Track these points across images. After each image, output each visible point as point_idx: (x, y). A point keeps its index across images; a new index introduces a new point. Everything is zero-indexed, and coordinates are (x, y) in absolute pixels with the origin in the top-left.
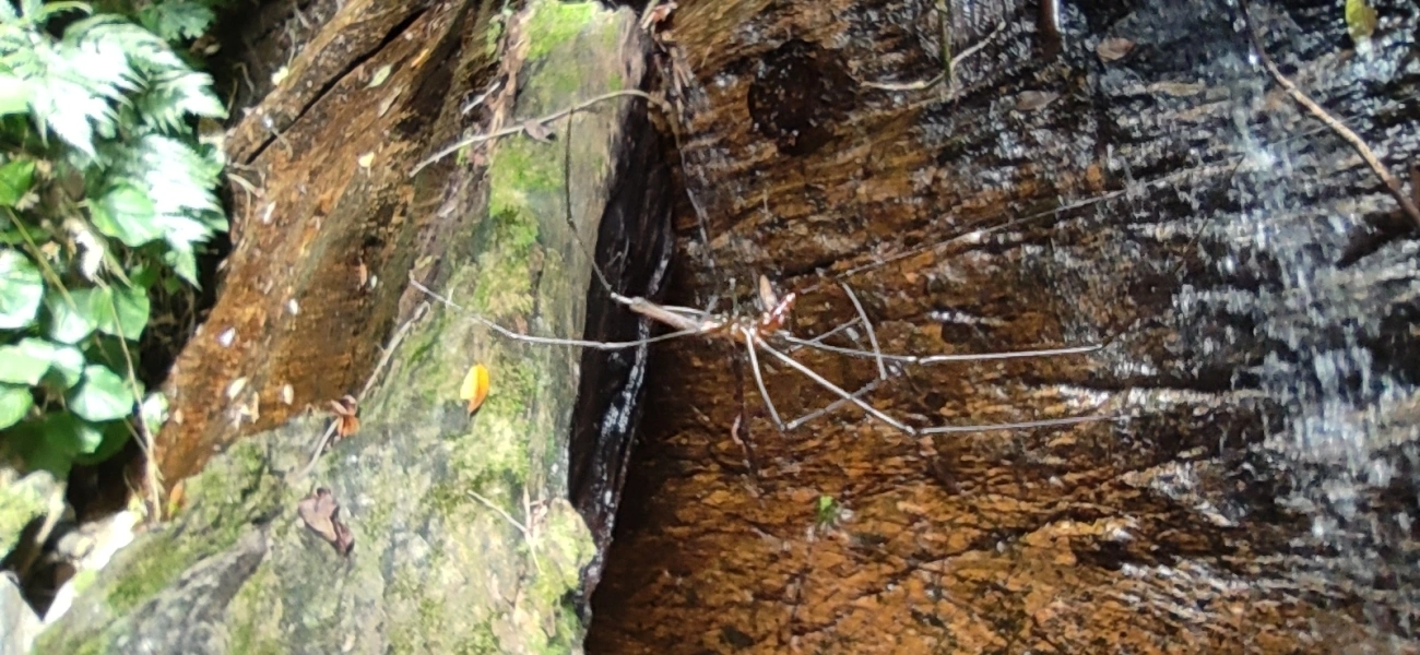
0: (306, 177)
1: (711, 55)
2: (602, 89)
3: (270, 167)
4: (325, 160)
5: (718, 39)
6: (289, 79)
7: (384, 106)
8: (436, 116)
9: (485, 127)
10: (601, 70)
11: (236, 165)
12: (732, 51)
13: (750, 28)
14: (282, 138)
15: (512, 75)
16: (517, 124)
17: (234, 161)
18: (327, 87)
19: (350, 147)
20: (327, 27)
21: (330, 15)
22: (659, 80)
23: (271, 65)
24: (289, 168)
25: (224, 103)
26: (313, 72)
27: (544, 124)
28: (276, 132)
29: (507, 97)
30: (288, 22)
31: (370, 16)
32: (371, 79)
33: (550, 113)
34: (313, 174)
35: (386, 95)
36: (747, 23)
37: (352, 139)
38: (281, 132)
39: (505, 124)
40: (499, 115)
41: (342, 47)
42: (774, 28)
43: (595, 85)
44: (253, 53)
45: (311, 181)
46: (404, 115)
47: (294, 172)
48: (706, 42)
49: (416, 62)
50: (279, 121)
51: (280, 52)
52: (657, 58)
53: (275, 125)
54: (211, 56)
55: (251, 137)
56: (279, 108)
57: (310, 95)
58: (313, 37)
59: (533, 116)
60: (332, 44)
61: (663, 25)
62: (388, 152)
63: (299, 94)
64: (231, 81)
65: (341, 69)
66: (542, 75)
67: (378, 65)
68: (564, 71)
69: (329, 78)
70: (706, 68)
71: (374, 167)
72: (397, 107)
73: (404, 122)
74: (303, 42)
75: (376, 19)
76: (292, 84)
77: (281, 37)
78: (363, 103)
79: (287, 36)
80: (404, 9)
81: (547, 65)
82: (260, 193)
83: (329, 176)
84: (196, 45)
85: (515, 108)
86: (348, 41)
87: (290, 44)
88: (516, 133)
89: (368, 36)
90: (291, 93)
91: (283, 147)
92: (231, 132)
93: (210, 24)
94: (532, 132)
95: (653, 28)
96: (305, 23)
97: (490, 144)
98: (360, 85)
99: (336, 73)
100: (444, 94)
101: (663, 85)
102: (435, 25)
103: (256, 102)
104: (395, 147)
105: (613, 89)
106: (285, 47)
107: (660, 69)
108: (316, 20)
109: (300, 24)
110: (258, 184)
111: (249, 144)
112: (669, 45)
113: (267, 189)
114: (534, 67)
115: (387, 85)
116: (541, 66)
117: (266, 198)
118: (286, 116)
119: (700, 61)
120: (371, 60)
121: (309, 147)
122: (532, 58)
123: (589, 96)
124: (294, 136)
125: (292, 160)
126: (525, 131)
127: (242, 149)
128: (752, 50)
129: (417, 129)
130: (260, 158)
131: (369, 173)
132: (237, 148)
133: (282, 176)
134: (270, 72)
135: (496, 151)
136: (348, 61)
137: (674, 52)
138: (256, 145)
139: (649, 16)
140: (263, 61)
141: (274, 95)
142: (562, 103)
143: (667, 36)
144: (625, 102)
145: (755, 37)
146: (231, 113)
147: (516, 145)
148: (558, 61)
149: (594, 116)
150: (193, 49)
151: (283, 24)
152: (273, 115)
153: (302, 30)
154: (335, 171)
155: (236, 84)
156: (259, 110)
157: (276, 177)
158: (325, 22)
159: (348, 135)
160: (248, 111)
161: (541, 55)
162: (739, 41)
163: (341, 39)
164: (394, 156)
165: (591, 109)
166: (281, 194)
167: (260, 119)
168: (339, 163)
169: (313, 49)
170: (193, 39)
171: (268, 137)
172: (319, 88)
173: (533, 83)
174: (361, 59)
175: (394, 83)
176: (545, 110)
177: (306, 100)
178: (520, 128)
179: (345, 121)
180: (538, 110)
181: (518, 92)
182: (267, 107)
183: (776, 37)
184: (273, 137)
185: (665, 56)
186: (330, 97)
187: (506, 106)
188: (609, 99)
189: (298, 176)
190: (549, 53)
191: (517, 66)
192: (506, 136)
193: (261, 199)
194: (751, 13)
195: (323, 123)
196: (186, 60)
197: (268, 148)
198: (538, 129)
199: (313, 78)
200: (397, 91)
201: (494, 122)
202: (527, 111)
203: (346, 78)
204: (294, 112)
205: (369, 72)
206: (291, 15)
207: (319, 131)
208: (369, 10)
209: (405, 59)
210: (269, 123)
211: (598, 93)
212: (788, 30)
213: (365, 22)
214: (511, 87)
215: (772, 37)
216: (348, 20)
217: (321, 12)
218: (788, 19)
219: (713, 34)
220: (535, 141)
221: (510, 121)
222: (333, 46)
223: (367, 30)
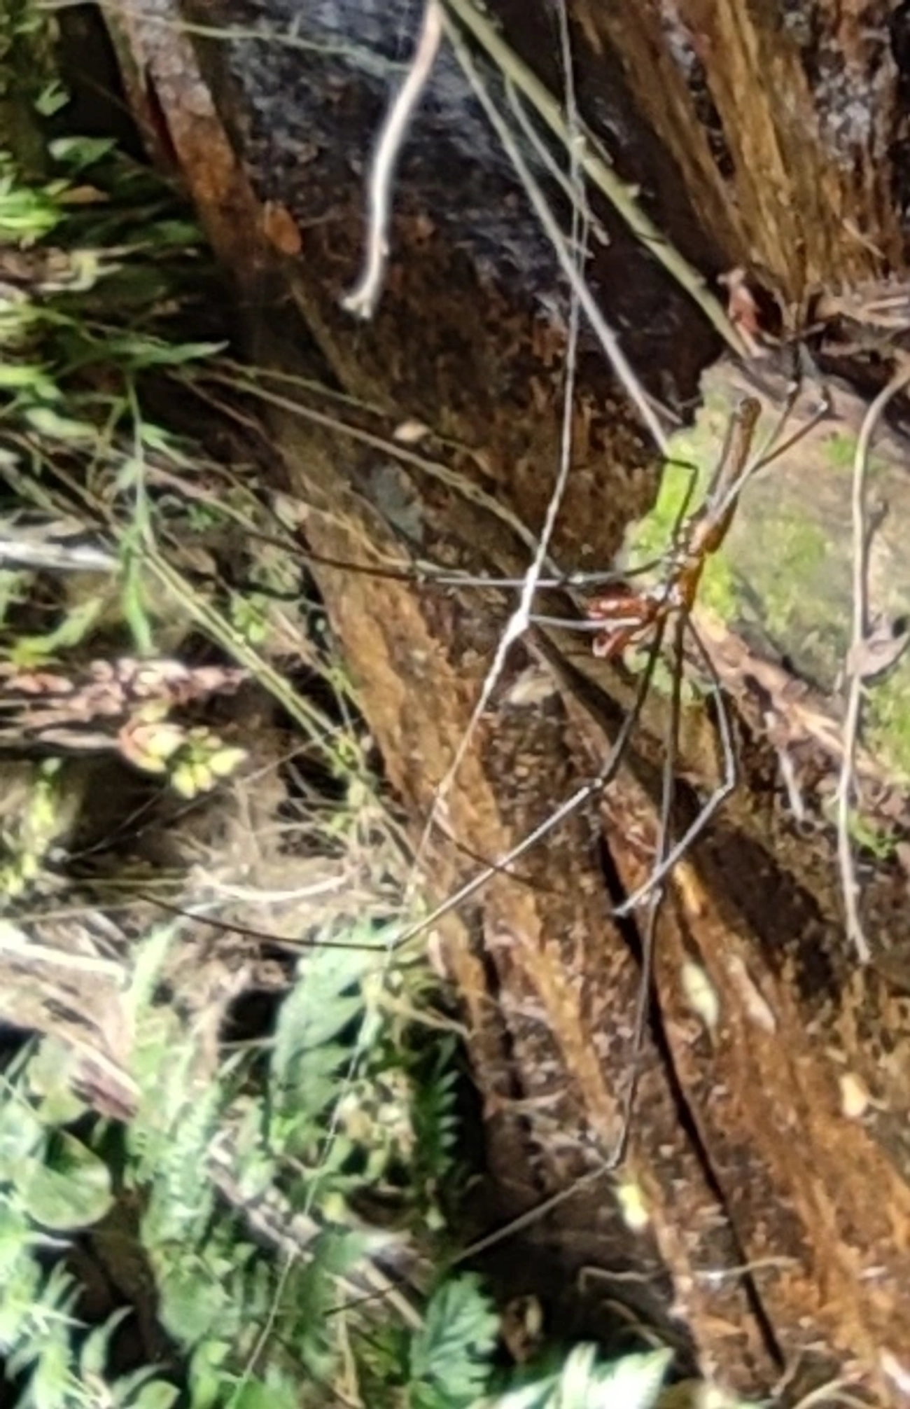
0: (849, 1254)
1: (863, 228)
2: (843, 484)
3: (805, 1322)
4: (831, 1194)
5: (834, 198)
6: (646, 1191)
7: (758, 1009)
8: (811, 902)
9: (831, 766)
10: (805, 473)
11: (777, 1391)
12: (869, 174)
13: (835, 120)
14: (756, 1264)
15: (749, 666)
16: (845, 692)
17: (766, 1395)
18: (684, 1116)
19: (818, 1124)
20: (572, 1062)
21: (550, 1045)
22: (874, 356)
23: (605, 1212)
24: (823, 1282)
25: (643, 1347)
26: (646, 1131)
27: (867, 631)
28: (738, 1271)
29: (785, 692)
30: (535, 1137)
31: (579, 958)
32: (700, 1019)
33: (850, 613)
34: (848, 1234)
35: (737, 993)
36: (823, 123)
37: (803, 1111)
38: (743, 1260)
39: (839, 718)
40: (814, 723)
41: (617, 1045)
42: (853, 65)
43: (830, 496)
44: (568, 1237)
45: (864, 1248)
46: (788, 973)
47: (833, 1276)
48: (832, 228)
49: (693, 900)
50: (717, 1253)
51: (584, 1183)
52: (832, 350)
53: (728, 1265)
54: (546, 1325)
55: (730, 1329)
56: (693, 1239)
57: (688, 1159)
58: (581, 1100)
59: (842, 651)
60: (607, 1063)
61: (768, 317)
62: (853, 1045)
63: (679, 1184)
64: (608, 1313)
65: (660, 1068)
66: (769, 600)
67: (678, 989)
68: (780, 551)
69: (668, 1104)
70: (884, 247)
71: (875, 1090)
72: (767, 981)
73: (800, 979)
74: (584, 1126)
75: (589, 948)
76: (655, 1187)
77: (560, 1165)
78: (740, 1055)
79: (561, 1151)
80: (587, 882)
81: (755, 583)
82: (852, 1372)
83: (861, 1202)
84: (514, 1343)
85: (812, 683)
86: (611, 1028)
87: (577, 1152)
88: (863, 701)
89: (615, 982)
90: (670, 1199)
91: (774, 1274)
92: (708, 1366)
93: (484, 1291)
94: (873, 664)
95: (768, 338)
96: (548, 1101)
97: (865, 765)
98: (703, 1047)
99: (663, 1084)
100: (773, 864)
101: (885, 354)
102: (637, 829)
103: (665, 1281)
104: (847, 1024)
105: (852, 460)
106: (581, 1168)
107: (851, 349)
108: (551, 1076)
109: (543, 1111)
110: (834, 1370)
111: (743, 1339)
112: (812, 317)
113: (849, 1355)
114: (750, 614)
115: (722, 986)
116: (753, 599)
117: (867, 1364)
118: (715, 1231)
119: (867, 255)
120: (664, 996)
121: (792, 1218)
122: (731, 613)
123: (848, 516)
124: (760, 1238)
125: (809, 1272)
126: (867, 680)
127: (749, 1361)
128: (882, 128)
129: (824, 956)
130: (781, 1333)
131: (883, 1105)
132: (740, 1367)
133: (832, 1307)
134: (617, 1222)
135: (885, 757)
136: (650, 1050)
137: (832, 306)
138: (750, 1326)
139: (742, 338)
140: (592, 1226)
141: (666, 1234)
142: (840, 579)
143: (791, 315)
144: (888, 444)
145: (859, 115)
146: (668, 1343)
147: (889, 710)
148: (756, 556)
149: (891, 520)
150: (520, 1355)
151: (535, 1148)
152: (702, 1260)
153: (562, 1114)
154: (856, 1179)
155: (613, 1304)
156: (684, 1283)
157: (832, 1322)
158: (563, 1062)
159: (792, 1117)
160: (678, 1310)
161: (733, 590)
162: (856, 152)
163: (602, 1039)
164: (863, 1033)
165: (875, 521)
166: (871, 1328)
167: (703, 1289)
168: (841, 1165)
169: (601, 1109)
170: (500, 1341)
171: (742, 1293)
172: (681, 1134)
173: (778, 624)
174: (655, 1018)
175: (722, 969)
176: (840, 620)
177: (697, 1176)
178: (857, 688)
179: (765, 1113)
180: (837, 637)
181: (786, 665)
182: (682, 1263)
183: (874, 65)
184: (747, 1281)
185: (835, 330)
186: (708, 1120)
187: (802, 700)
188: (868, 475)
189: (846, 1275)
190: (735, 572)
191: (739, 652)
192: (861, 723)
193: (866, 1377)
194: (808, 107)
195: (755, 1163)
196: (535, 1375)
197: (766, 1305)
198: (872, 648)
199: (659, 1139)
200: (737, 967)
201: (827, 740)
202: (829, 659)
203: (681, 1068)
204: (710, 1214)
205: (685, 1013)
206: (525, 1124)
207: (766, 1179)
208: (567, 955)
209: (683, 923)
210: (716, 1276)
211: (848, 497)
212: (867, 34)
213: (589, 978)
214: (771, 678)
215: (870, 74)
216: (571, 1009)
217: (540, 1059)
218: (845, 26)
219: (822, 210)
220: (895, 665)
221: (835, 702)
222: (610, 1064)
223: (603, 979)
